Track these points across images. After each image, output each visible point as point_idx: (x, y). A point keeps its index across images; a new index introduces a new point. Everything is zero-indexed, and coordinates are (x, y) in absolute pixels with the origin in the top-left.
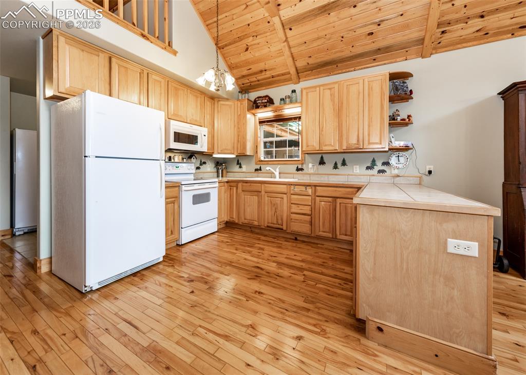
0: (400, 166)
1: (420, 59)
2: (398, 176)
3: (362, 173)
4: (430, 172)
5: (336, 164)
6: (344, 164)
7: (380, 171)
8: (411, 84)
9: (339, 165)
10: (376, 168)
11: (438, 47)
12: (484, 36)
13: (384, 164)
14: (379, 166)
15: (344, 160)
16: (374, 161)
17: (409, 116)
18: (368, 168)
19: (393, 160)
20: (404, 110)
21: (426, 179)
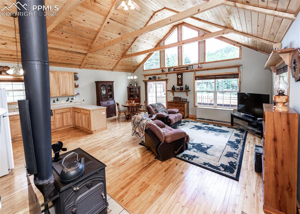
0: (76, 99)
1: (79, 69)
2: (76, 102)
3: (65, 103)
4: (84, 100)
5: (54, 100)
6: (57, 100)
7: (70, 102)
8: (78, 75)
9: (56, 101)
10: (69, 101)
11: (83, 68)
12: (92, 68)
13: (72, 99)
14: (70, 100)
15: (57, 99)
16: (68, 98)
17: (78, 85)
18: (66, 101)
19: (74, 98)
20: (77, 83)
21: (83, 102)
